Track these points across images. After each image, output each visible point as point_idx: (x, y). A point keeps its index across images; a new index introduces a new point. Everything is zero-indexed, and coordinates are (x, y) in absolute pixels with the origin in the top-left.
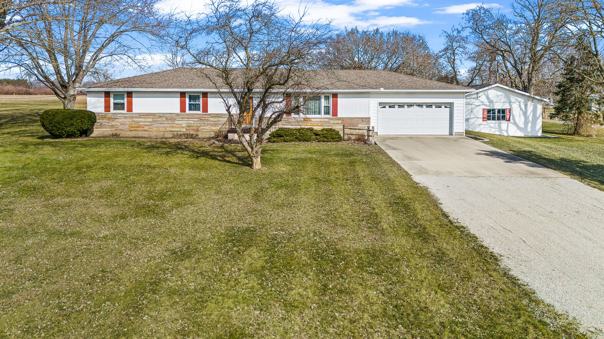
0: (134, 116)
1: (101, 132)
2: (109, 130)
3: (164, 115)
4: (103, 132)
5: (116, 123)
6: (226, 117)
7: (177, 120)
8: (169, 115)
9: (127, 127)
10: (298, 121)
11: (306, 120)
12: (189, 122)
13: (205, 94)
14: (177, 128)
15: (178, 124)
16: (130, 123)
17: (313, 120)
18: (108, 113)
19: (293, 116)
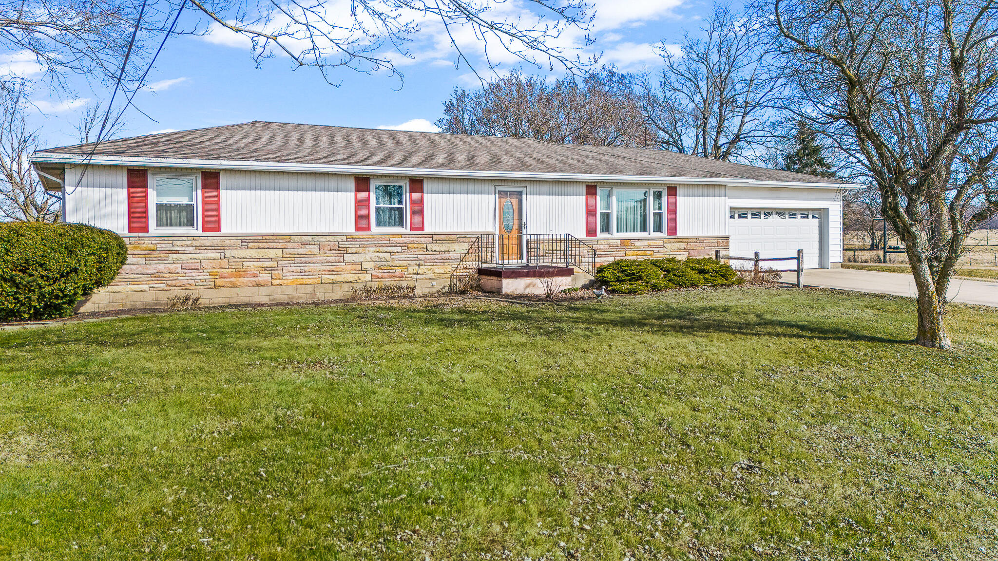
0: (228, 242)
1: (119, 296)
2: (146, 287)
3: (316, 239)
4: (124, 295)
5: (172, 267)
6: (466, 240)
7: (350, 250)
8: (329, 238)
9: (206, 275)
10: (611, 247)
11: (624, 243)
12: (381, 255)
13: (417, 184)
14: (349, 272)
15: (353, 263)
16: (215, 264)
17: (637, 243)
18: (141, 234)
19: (600, 235)
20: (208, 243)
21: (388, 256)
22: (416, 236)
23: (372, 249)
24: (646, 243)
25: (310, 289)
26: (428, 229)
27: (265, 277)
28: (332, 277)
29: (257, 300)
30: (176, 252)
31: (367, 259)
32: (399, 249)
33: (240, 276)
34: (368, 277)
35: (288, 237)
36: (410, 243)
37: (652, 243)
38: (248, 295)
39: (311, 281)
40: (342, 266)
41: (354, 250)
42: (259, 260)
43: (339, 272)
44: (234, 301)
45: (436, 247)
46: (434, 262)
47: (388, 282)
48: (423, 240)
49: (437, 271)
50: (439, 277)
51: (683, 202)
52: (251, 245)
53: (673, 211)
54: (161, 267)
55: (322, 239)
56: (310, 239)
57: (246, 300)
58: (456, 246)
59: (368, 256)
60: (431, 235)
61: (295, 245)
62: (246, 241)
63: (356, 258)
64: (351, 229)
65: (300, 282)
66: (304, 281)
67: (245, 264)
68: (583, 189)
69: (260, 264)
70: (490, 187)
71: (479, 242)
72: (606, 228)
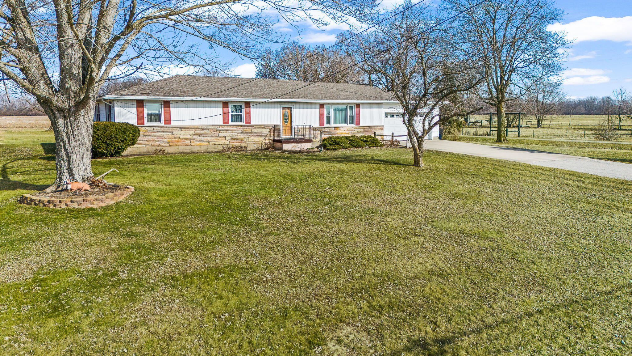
0: (174, 129)
2: (144, 146)
3: (207, 127)
5: (154, 138)
6: (268, 128)
7: (221, 132)
8: (213, 127)
9: (166, 141)
10: (330, 131)
11: (336, 129)
12: (233, 134)
13: (248, 104)
14: (221, 141)
15: (222, 137)
16: (169, 137)
17: (342, 129)
18: (142, 125)
19: (326, 125)
20: (166, 129)
21: (236, 134)
22: (247, 126)
23: (230, 131)
24: (346, 129)
25: (205, 147)
26: (252, 123)
27: (188, 142)
28: (214, 142)
29: (185, 151)
30: (155, 132)
33: (179, 142)
34: (228, 143)
35: (196, 127)
36: (245, 129)
37: (348, 129)
38: (182, 149)
39: (206, 144)
40: (218, 138)
42: (186, 135)
43: (217, 140)
44: (176, 151)
45: (256, 131)
46: (255, 137)
47: (236, 145)
48: (250, 127)
49: (256, 140)
50: (257, 143)
51: (363, 111)
52: (182, 130)
53: (358, 115)
54: (149, 138)
55: (210, 127)
56: (205, 127)
57: (181, 151)
58: (264, 130)
59: (228, 134)
60: (253, 126)
61: (199, 129)
62: (181, 128)
63: (223, 135)
64: (221, 123)
66: (203, 144)
67: (181, 137)
68: (319, 106)
69: (186, 137)
70: (278, 106)
71: (274, 129)
72: (329, 122)
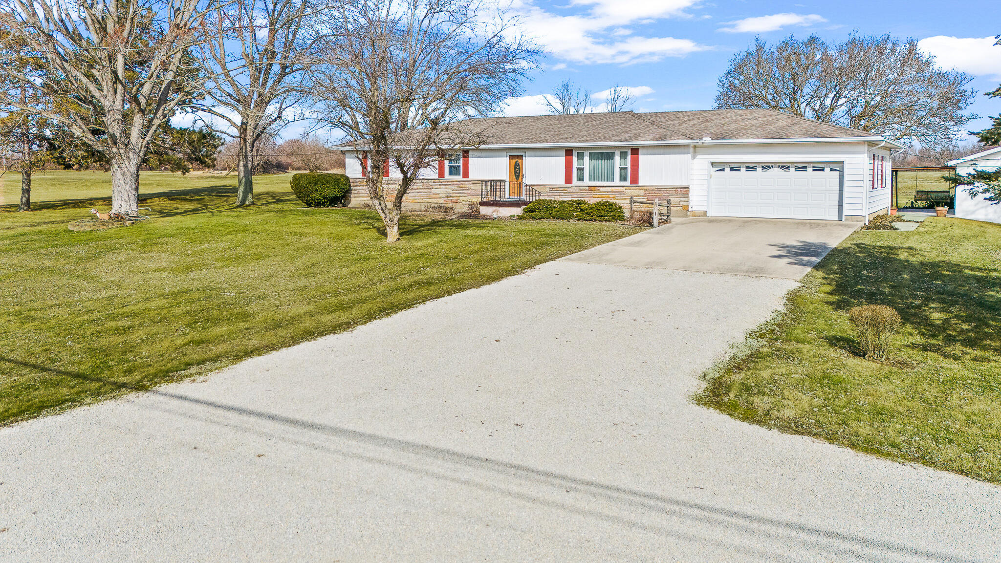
0: (390, 182)
6: (489, 184)
7: (434, 187)
8: (426, 181)
10: (580, 191)
11: (591, 189)
12: (447, 190)
13: (467, 153)
14: (434, 198)
15: (436, 194)
17: (602, 189)
18: (364, 177)
19: (574, 183)
21: (450, 191)
22: (465, 181)
23: (445, 187)
24: (609, 189)
26: (471, 177)
28: (427, 200)
31: (442, 192)
32: (456, 188)
34: (442, 201)
36: (461, 184)
37: (614, 189)
39: (419, 201)
40: (432, 195)
41: (436, 187)
43: (430, 198)
45: (472, 187)
47: (449, 204)
48: (468, 183)
51: (644, 159)
53: (635, 166)
55: (424, 181)
56: (419, 181)
59: (442, 190)
60: (472, 181)
62: (397, 181)
63: (438, 191)
64: (437, 177)
65: (415, 201)
66: (417, 201)
68: (564, 153)
70: (504, 153)
72: (581, 179)
